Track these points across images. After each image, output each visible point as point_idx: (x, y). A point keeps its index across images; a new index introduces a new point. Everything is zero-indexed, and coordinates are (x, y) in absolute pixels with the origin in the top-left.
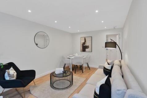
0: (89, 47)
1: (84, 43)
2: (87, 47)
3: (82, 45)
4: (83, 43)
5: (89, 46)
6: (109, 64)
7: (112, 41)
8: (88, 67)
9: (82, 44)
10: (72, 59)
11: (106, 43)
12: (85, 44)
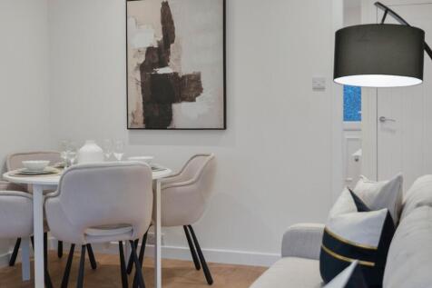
0: (199, 90)
1: (158, 54)
2: (186, 88)
3: (143, 68)
4: (150, 50)
5: (206, 82)
6: (361, 207)
7: (390, 20)
8: (199, 260)
9: (142, 59)
10: (47, 191)
11: (342, 36)
12: (163, 64)
